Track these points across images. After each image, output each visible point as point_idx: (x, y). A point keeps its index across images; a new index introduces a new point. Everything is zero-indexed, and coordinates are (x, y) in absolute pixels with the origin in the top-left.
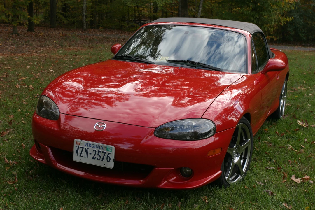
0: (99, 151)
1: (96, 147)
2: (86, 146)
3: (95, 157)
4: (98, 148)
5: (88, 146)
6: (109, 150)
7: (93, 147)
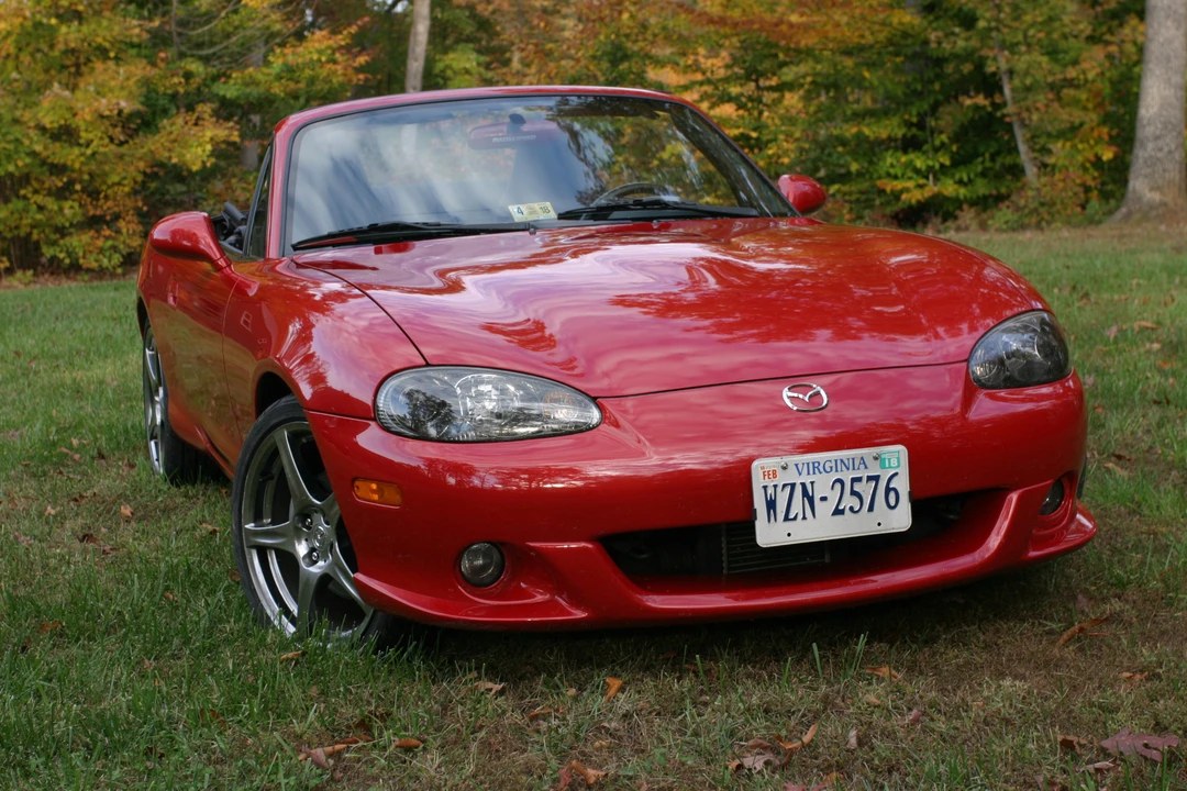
0: (854, 480)
1: (839, 469)
2: (800, 474)
3: (841, 507)
4: (848, 469)
5: (809, 474)
6: (890, 463)
7: (828, 470)
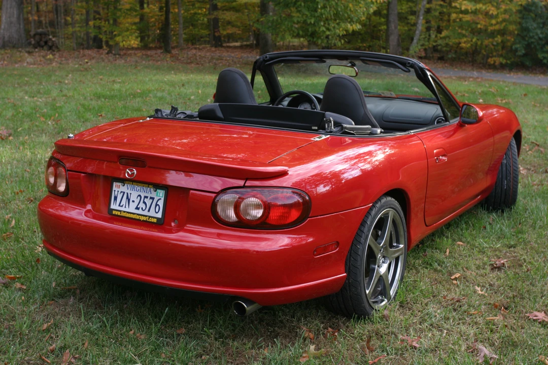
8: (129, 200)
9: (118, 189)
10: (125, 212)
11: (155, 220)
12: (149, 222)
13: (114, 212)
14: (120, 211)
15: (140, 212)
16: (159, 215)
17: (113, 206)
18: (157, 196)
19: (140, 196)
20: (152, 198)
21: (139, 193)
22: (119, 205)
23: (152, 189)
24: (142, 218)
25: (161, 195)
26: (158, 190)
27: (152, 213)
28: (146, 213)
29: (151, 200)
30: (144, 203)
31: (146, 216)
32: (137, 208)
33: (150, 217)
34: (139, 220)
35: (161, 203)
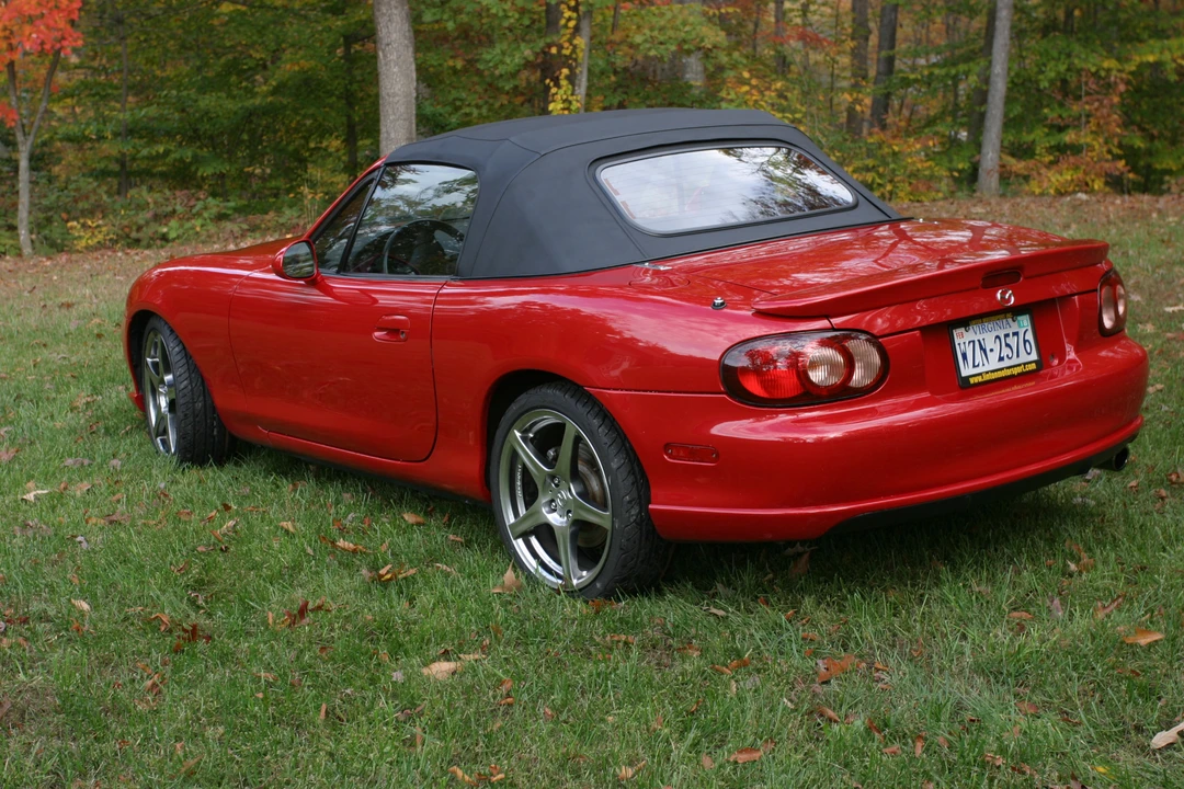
8: (983, 349)
9: (963, 339)
10: (987, 373)
11: (1033, 366)
12: (1027, 372)
13: (972, 381)
14: (980, 374)
15: (1007, 363)
16: (1034, 356)
17: (966, 371)
18: (1020, 326)
19: (997, 337)
20: (1016, 334)
21: (995, 334)
22: (974, 366)
23: (1010, 320)
24: (1016, 371)
25: (1026, 324)
26: (1019, 318)
27: (1024, 358)
28: (1015, 361)
29: (1016, 338)
30: (1008, 345)
31: (1019, 365)
32: (1001, 359)
33: (1025, 364)
34: (1012, 376)
35: (1029, 336)
